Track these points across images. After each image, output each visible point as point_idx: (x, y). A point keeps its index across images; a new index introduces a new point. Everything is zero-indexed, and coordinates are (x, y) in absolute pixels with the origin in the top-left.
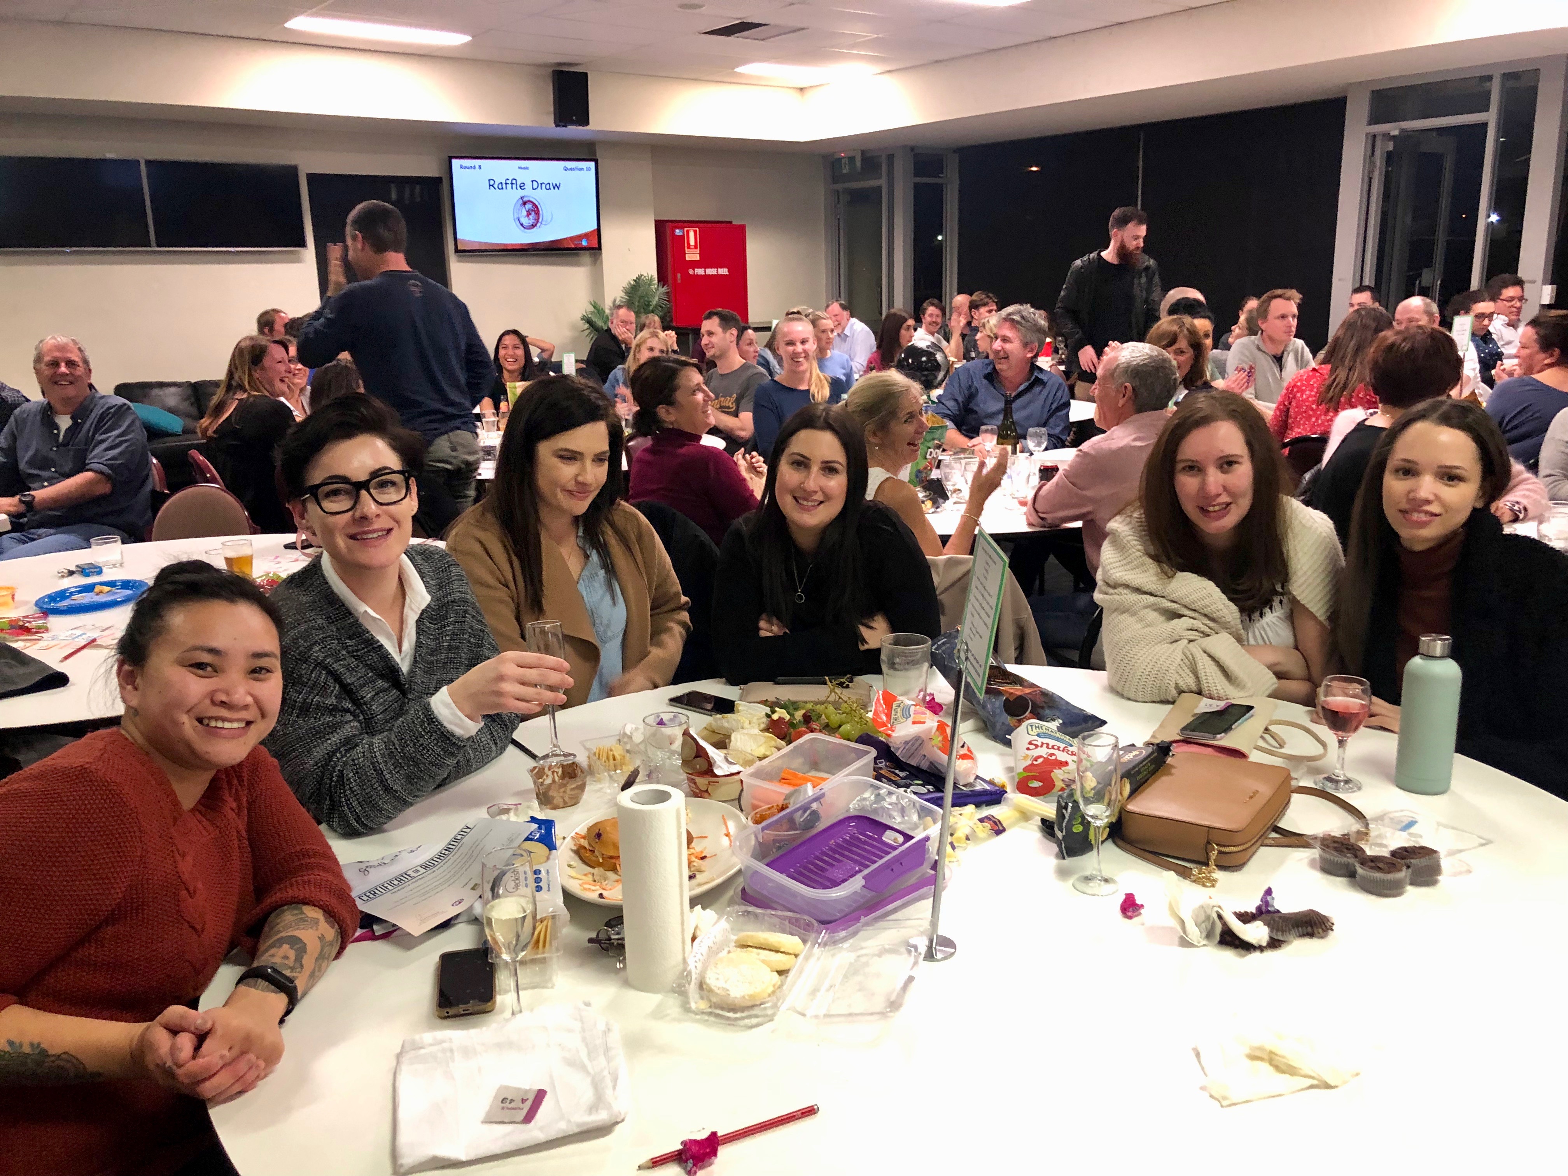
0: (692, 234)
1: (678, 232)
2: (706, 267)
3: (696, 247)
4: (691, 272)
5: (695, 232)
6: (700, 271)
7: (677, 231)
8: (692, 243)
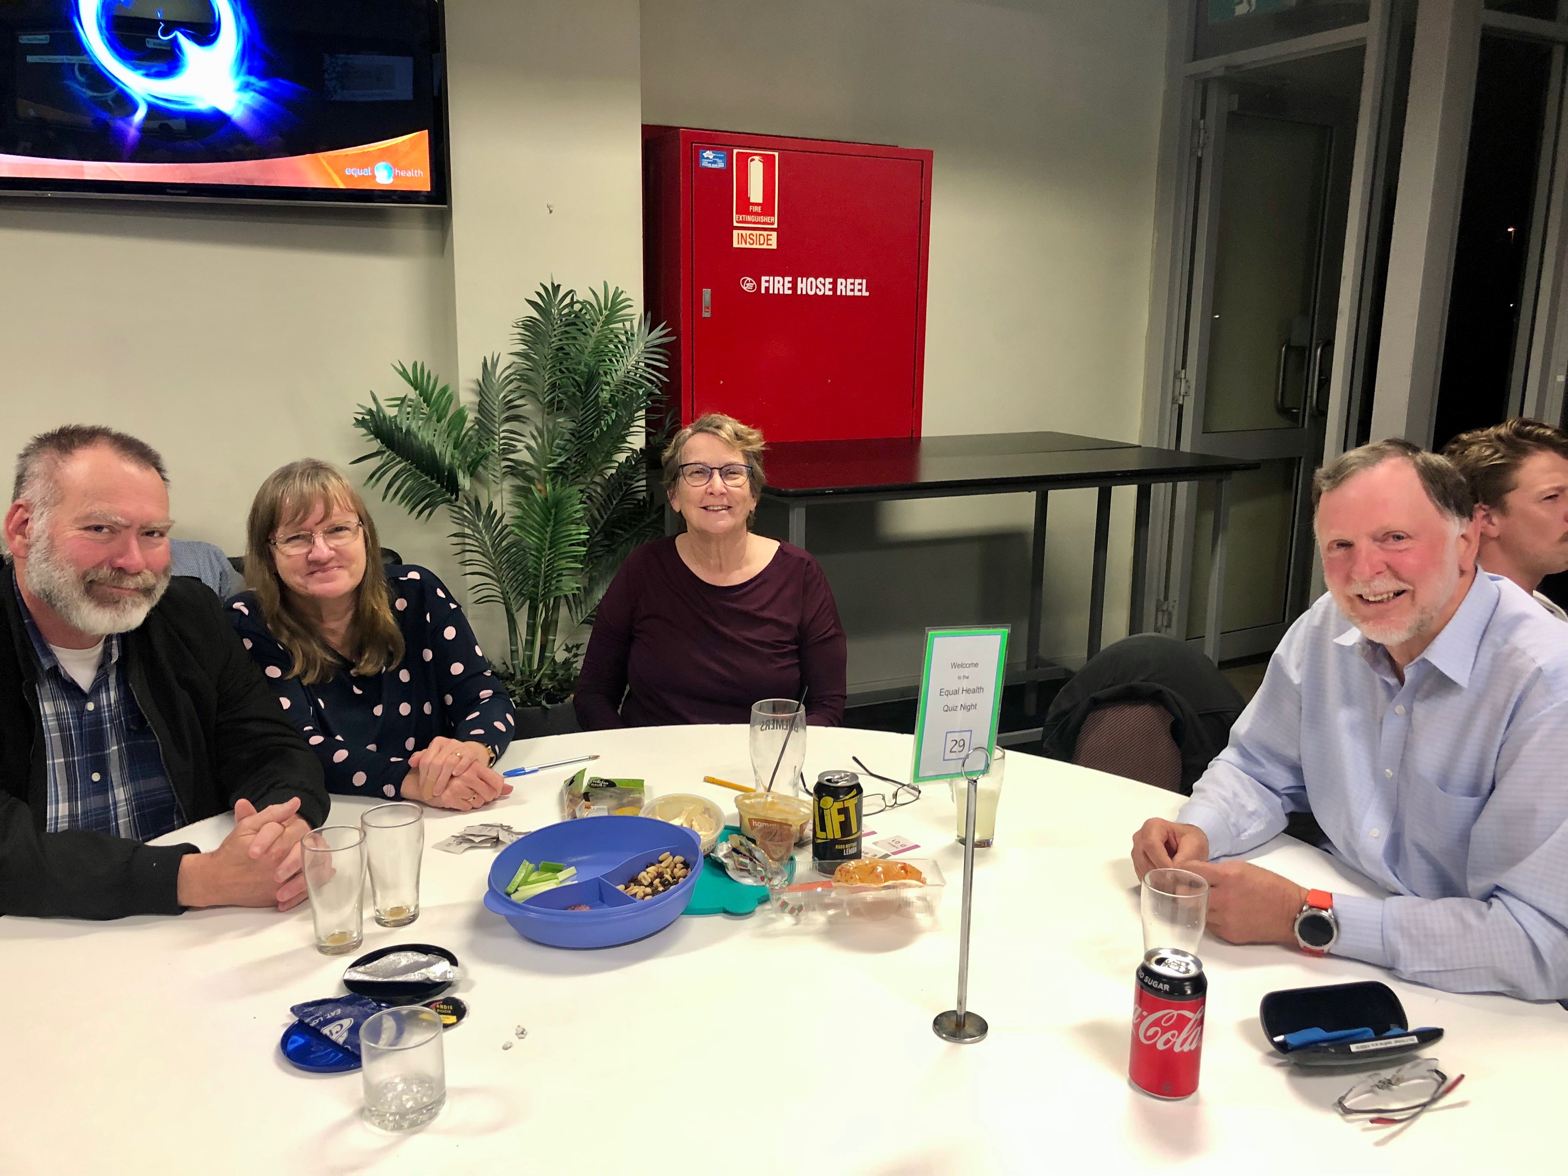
0: (756, 169)
1: (710, 159)
2: (796, 272)
3: (767, 208)
4: (748, 286)
5: (768, 162)
6: (779, 285)
7: (708, 154)
8: (756, 194)
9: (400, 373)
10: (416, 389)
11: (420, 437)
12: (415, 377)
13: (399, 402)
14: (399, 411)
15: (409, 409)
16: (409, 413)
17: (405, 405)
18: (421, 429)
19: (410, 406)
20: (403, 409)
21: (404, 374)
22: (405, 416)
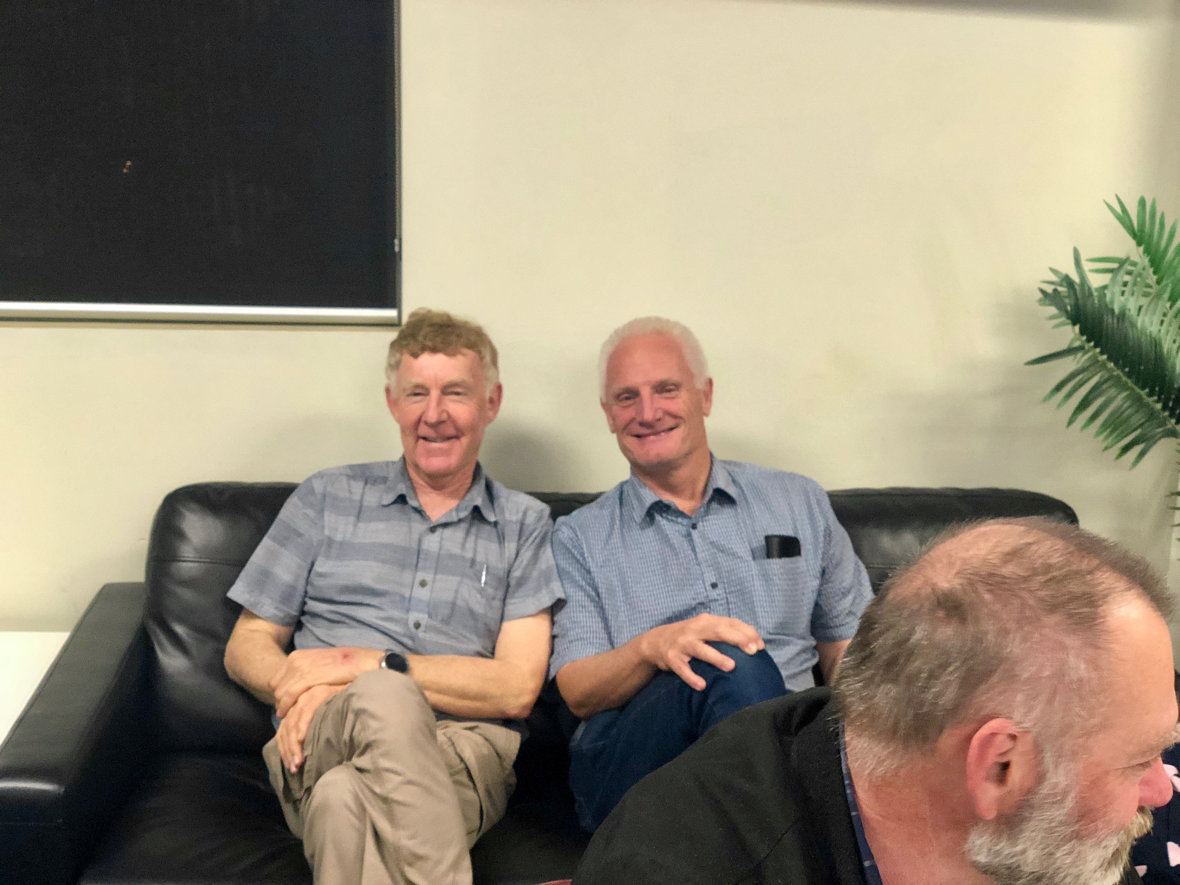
9: (1118, 218)
10: (1139, 244)
11: (1139, 325)
12: (1142, 223)
13: (1115, 266)
14: (1113, 280)
15: (1127, 278)
16: (1125, 284)
17: (1122, 272)
18: (1143, 310)
19: (1129, 273)
20: (1119, 278)
21: (1124, 218)
22: (1118, 289)
